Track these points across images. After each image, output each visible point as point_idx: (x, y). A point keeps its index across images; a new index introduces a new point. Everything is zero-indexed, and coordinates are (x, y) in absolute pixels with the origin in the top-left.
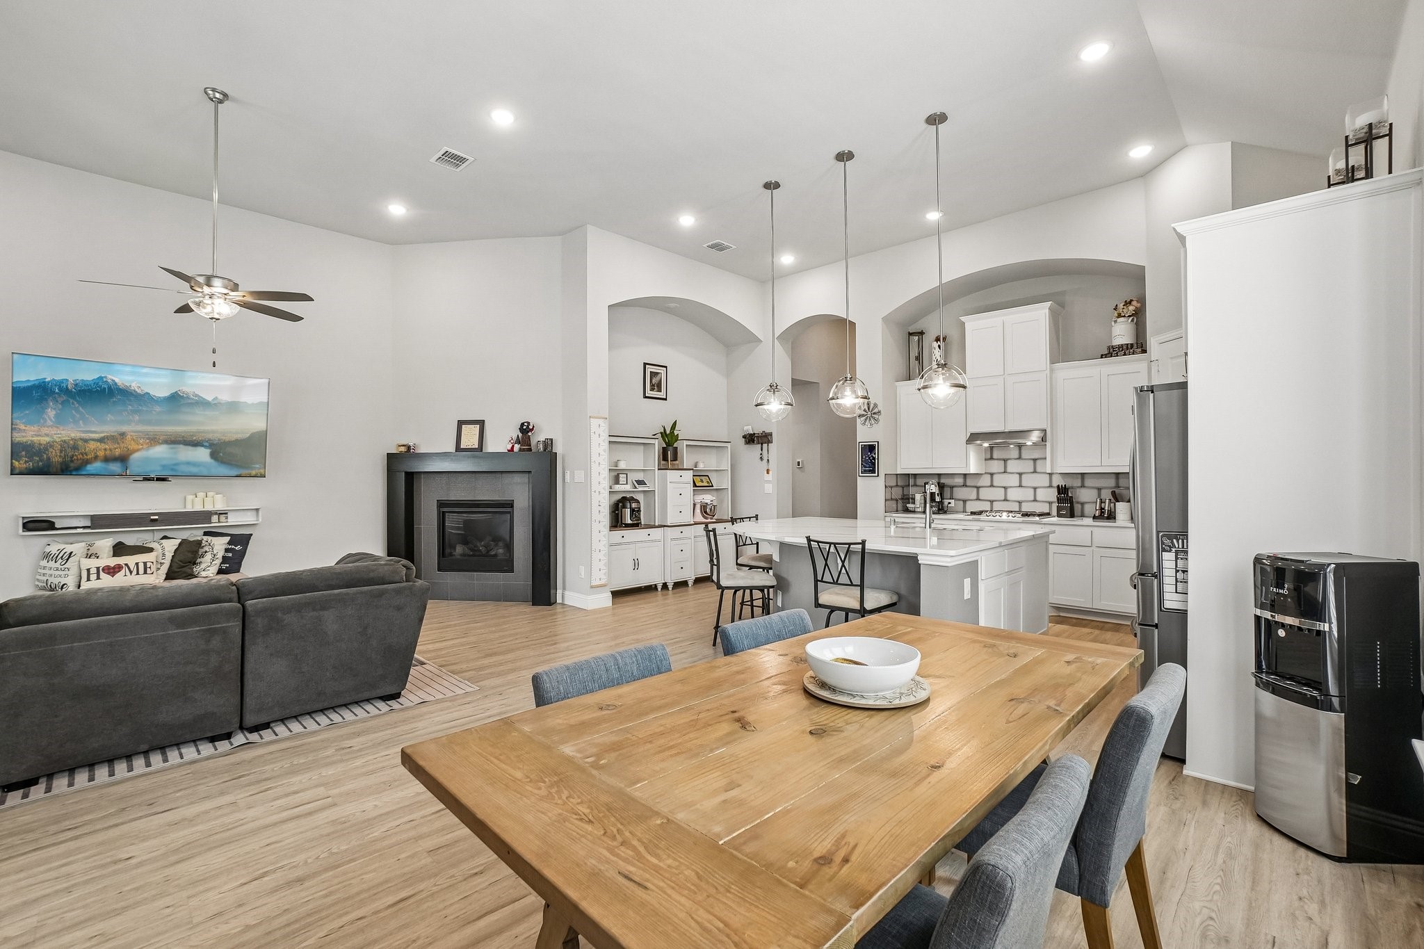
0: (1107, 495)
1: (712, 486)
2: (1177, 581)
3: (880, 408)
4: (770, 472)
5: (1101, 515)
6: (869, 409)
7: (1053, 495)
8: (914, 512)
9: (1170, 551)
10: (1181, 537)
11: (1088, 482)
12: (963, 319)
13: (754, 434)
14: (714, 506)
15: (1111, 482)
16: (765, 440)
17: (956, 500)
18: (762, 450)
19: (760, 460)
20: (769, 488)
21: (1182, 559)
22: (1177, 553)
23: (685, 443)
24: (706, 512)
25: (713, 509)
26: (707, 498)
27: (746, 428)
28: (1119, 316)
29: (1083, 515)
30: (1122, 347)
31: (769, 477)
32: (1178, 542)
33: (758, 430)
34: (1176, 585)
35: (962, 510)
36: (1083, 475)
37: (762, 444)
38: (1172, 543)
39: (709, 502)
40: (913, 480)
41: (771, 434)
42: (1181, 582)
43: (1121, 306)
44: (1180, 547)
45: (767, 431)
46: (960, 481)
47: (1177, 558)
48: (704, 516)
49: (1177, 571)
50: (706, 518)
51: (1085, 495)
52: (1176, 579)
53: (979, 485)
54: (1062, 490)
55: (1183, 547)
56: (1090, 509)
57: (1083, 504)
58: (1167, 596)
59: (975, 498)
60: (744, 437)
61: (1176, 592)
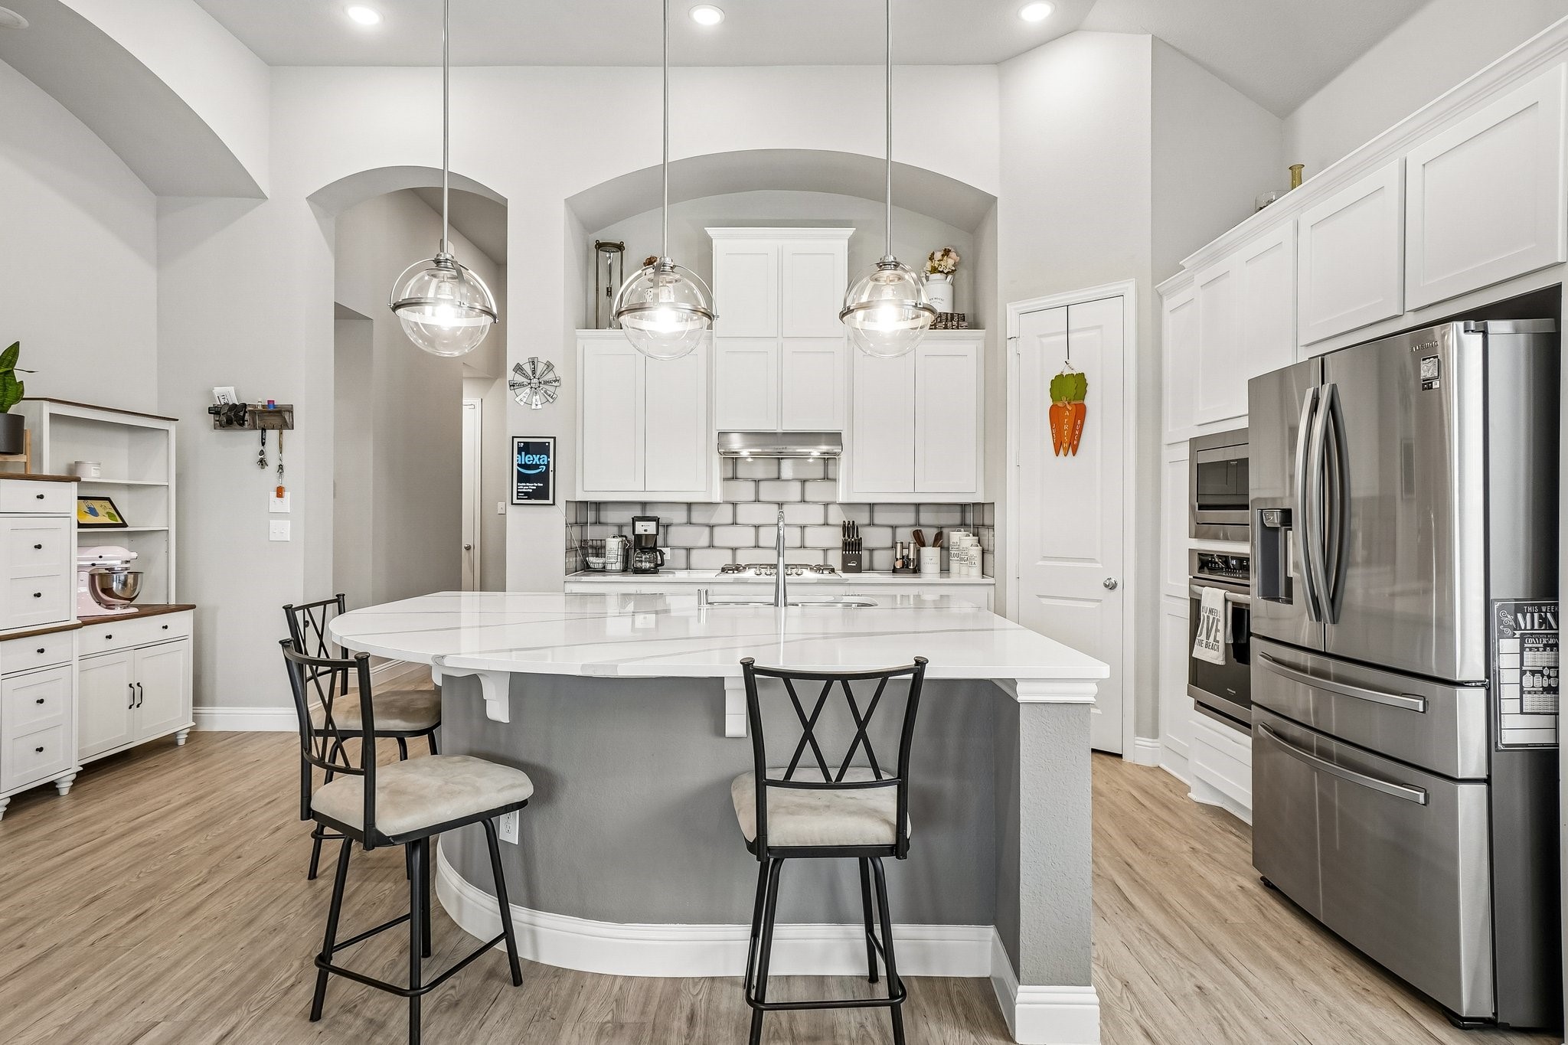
0: (905, 535)
1: (124, 525)
2: (1522, 692)
3: (559, 371)
4: (287, 494)
5: (903, 567)
6: (534, 372)
7: (834, 538)
8: (603, 570)
9: (1513, 636)
10: (1530, 609)
11: (880, 517)
12: (711, 231)
13: (245, 406)
14: (136, 574)
15: (909, 517)
16: (276, 420)
17: (673, 548)
18: (263, 444)
19: (257, 467)
20: (282, 530)
21: (1531, 649)
22: (1522, 638)
23: (48, 408)
24: (108, 591)
25: (130, 580)
26: (115, 555)
27: (218, 391)
28: (934, 270)
29: (871, 569)
30: (941, 317)
31: (285, 504)
32: (1525, 619)
33: (256, 398)
34: (1521, 699)
35: (684, 566)
36: (872, 506)
37: (264, 430)
38: (1516, 620)
39: (117, 564)
40: (594, 513)
41: (290, 410)
42: (1529, 692)
43: (938, 255)
44: (1529, 627)
45: (280, 402)
46: (679, 516)
47: (1522, 649)
48: (100, 602)
49: (1523, 673)
50: (109, 606)
51: (872, 538)
52: (1522, 687)
53: (713, 522)
54: (849, 529)
55: (1533, 629)
56: (882, 559)
57: (871, 550)
58: (1507, 721)
59: (706, 544)
60: (215, 411)
61: (1522, 713)
